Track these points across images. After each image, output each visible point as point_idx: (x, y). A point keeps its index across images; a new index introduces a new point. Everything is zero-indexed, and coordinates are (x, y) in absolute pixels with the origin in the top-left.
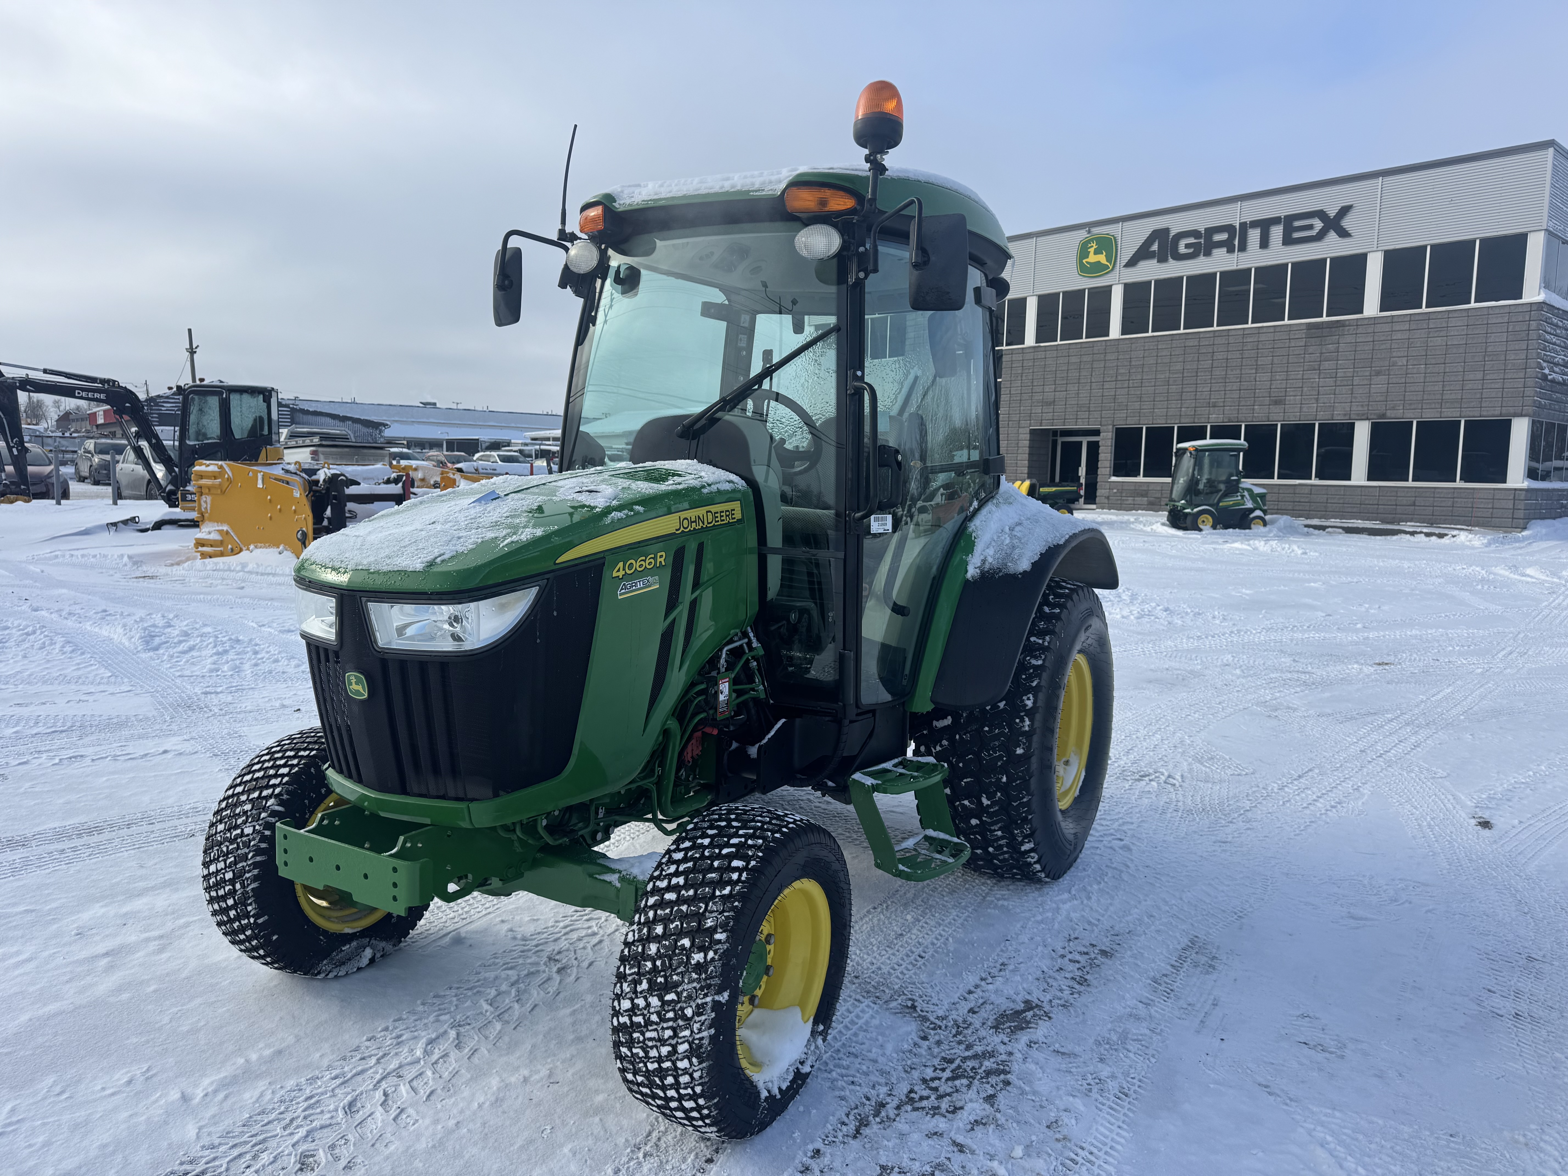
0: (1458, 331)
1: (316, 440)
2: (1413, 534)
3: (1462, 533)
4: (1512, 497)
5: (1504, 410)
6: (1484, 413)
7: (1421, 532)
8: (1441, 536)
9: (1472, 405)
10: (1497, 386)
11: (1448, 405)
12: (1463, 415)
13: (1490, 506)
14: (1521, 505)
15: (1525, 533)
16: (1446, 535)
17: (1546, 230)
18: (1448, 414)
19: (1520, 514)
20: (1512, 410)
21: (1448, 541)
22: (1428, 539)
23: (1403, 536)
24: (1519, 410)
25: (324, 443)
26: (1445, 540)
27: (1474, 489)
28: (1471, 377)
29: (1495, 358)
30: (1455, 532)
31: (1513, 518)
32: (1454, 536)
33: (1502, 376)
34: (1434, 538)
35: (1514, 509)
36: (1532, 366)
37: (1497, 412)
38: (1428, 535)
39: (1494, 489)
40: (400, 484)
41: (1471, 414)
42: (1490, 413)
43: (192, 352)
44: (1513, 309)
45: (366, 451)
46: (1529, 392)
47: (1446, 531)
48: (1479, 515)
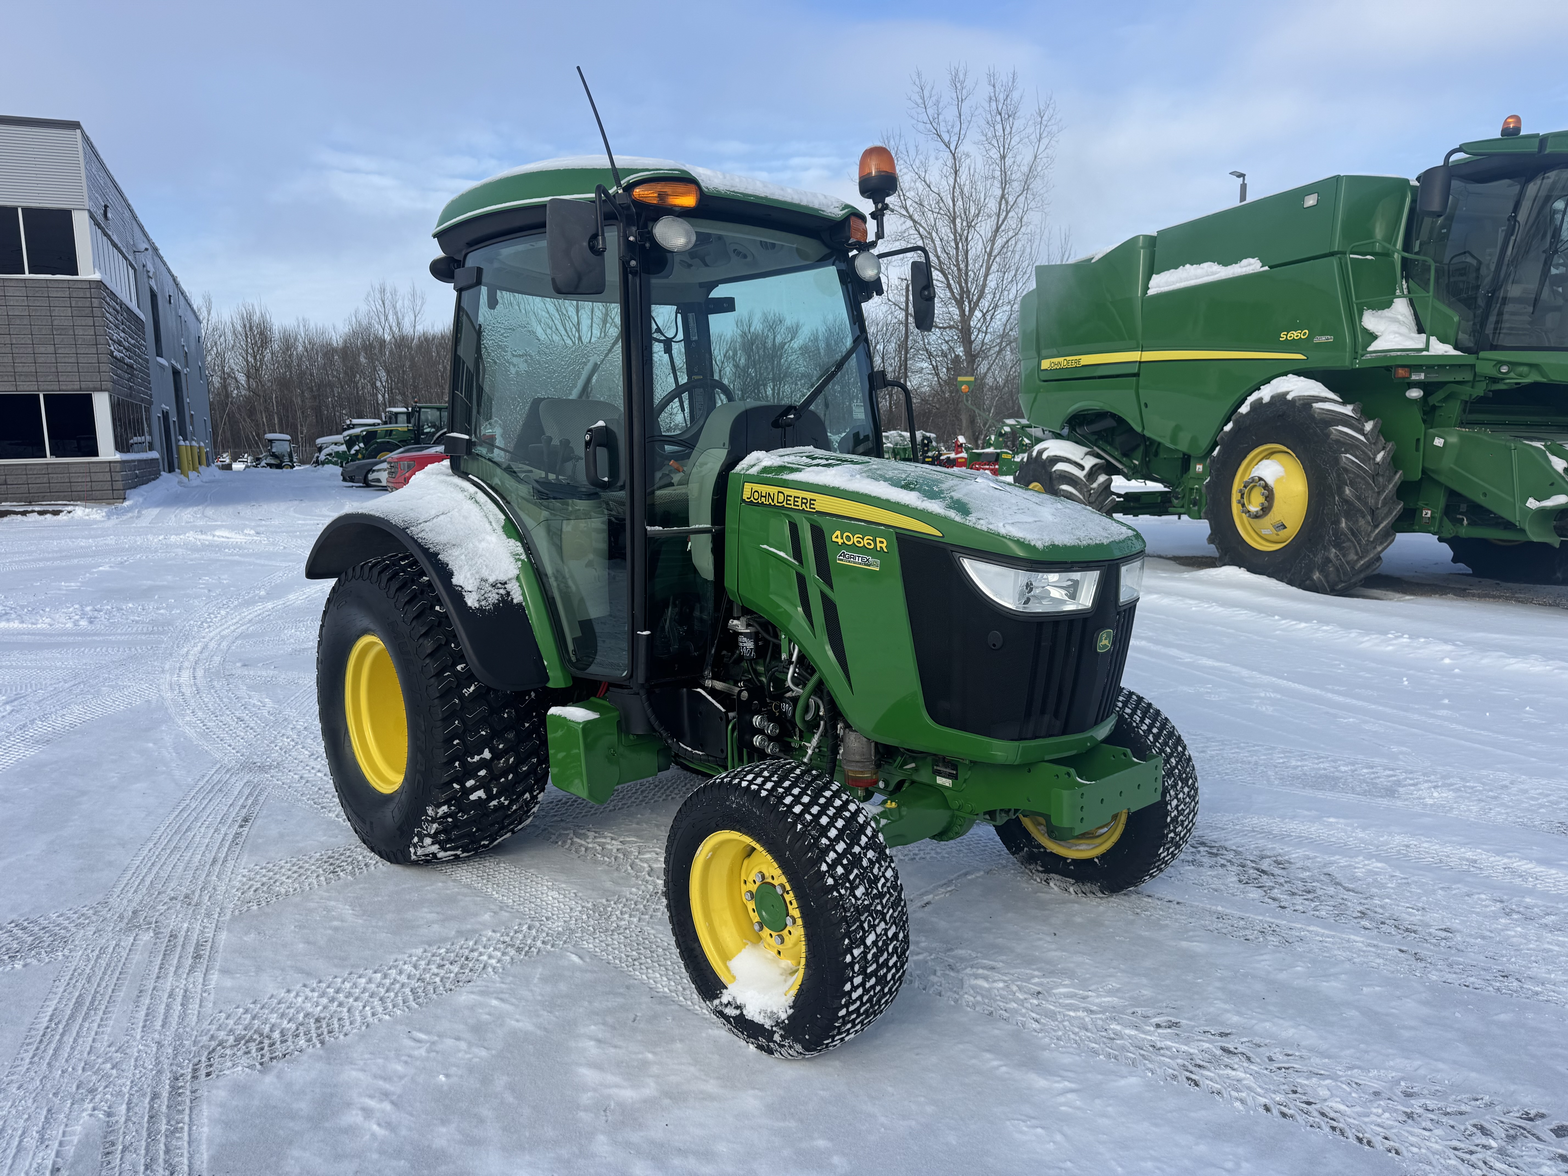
0: (17, 301)
2: (24, 513)
3: (77, 508)
4: (108, 469)
5: (83, 385)
6: (64, 388)
7: (33, 511)
8: (56, 513)
9: (49, 378)
10: (70, 361)
11: (22, 378)
12: (41, 388)
13: (88, 479)
14: (118, 477)
15: (126, 504)
16: (61, 511)
17: (89, 211)
18: (25, 388)
19: (119, 485)
20: (91, 385)
21: (65, 518)
22: (42, 518)
23: (14, 517)
24: (98, 385)
26: (62, 517)
27: (68, 463)
28: (42, 350)
29: (63, 332)
30: (70, 508)
31: (113, 490)
32: (69, 512)
33: (74, 351)
34: (48, 516)
35: (112, 481)
36: (102, 342)
37: (77, 387)
38: (41, 513)
39: (89, 463)
41: (50, 388)
42: (69, 387)
44: (71, 284)
46: (103, 367)
47: (60, 508)
48: (79, 489)
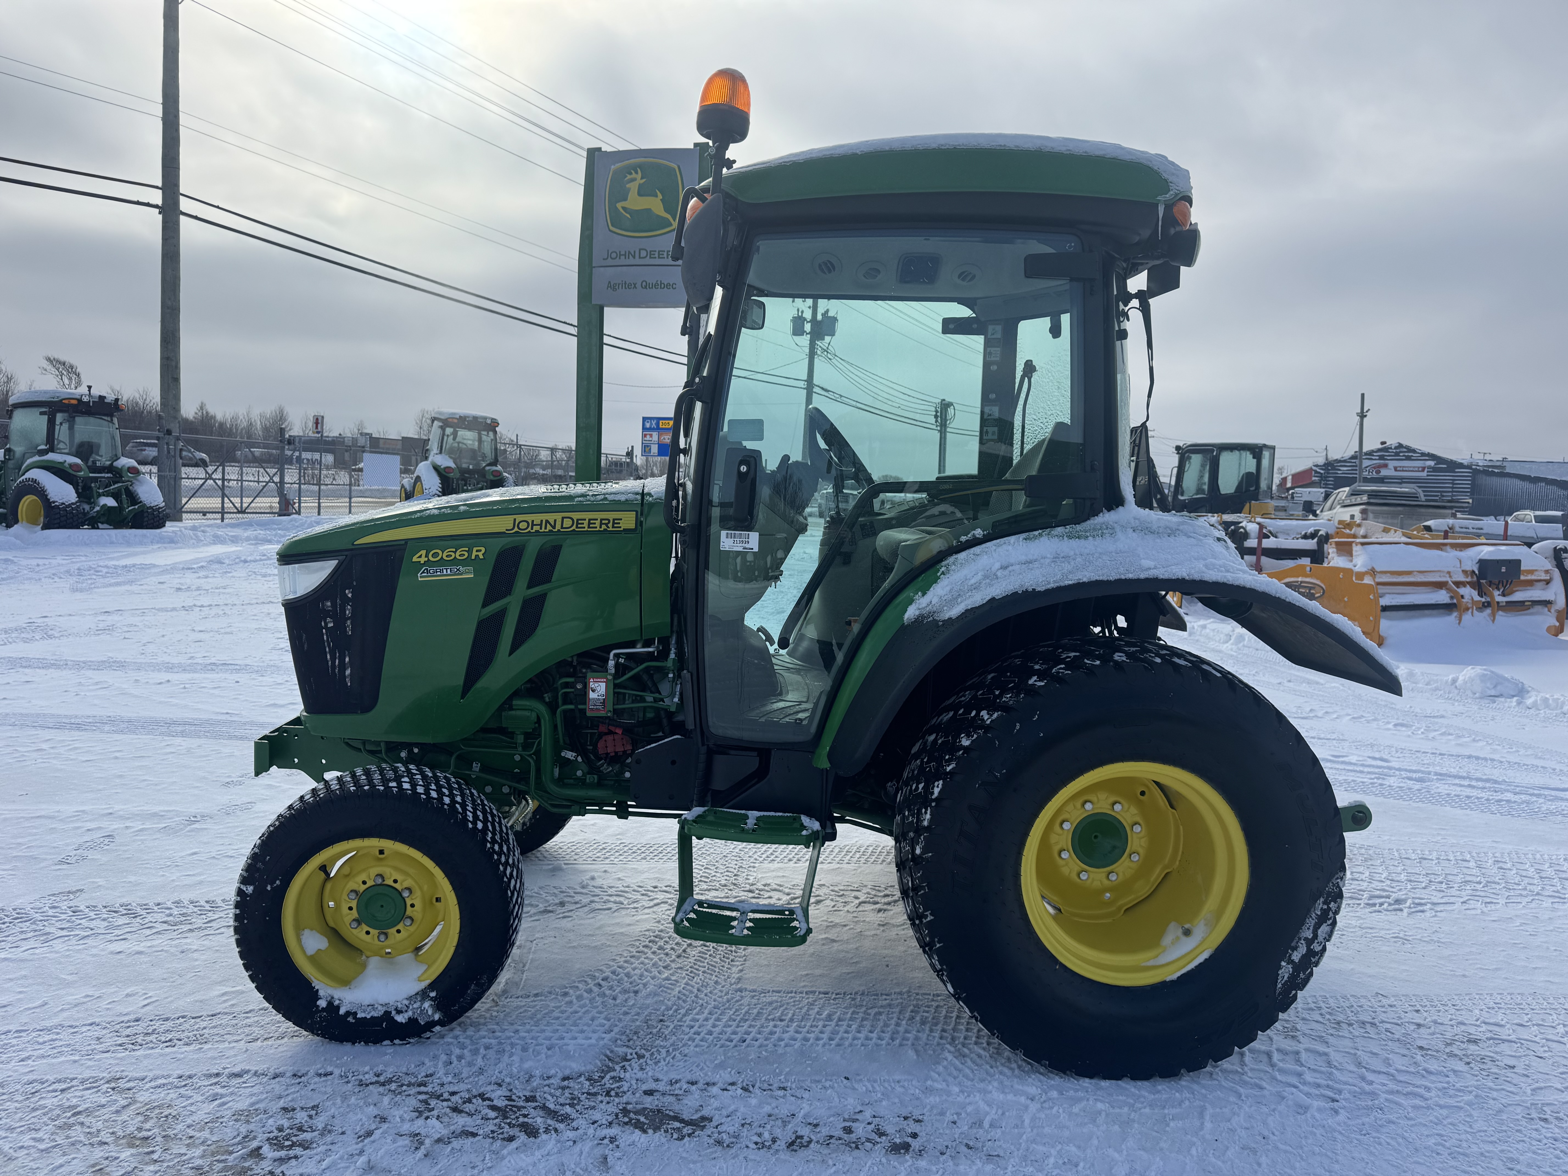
1: (1365, 498)
25: (1372, 501)
40: (1316, 540)
43: (1362, 415)
45: (1423, 510)
